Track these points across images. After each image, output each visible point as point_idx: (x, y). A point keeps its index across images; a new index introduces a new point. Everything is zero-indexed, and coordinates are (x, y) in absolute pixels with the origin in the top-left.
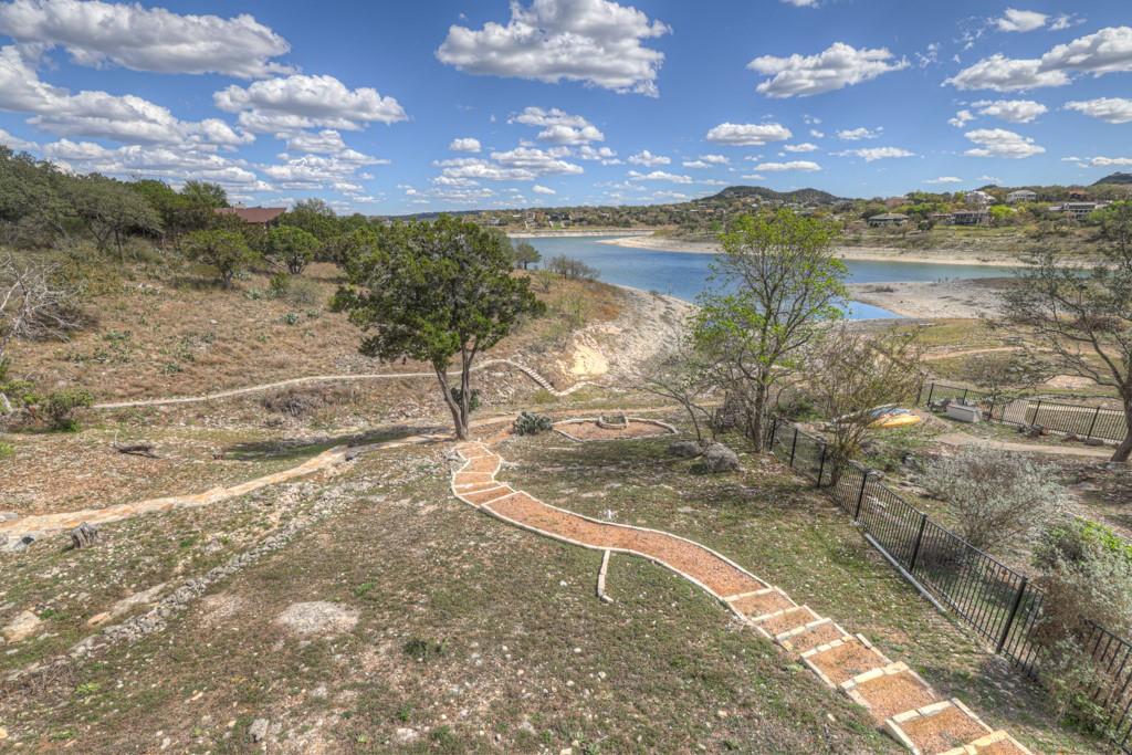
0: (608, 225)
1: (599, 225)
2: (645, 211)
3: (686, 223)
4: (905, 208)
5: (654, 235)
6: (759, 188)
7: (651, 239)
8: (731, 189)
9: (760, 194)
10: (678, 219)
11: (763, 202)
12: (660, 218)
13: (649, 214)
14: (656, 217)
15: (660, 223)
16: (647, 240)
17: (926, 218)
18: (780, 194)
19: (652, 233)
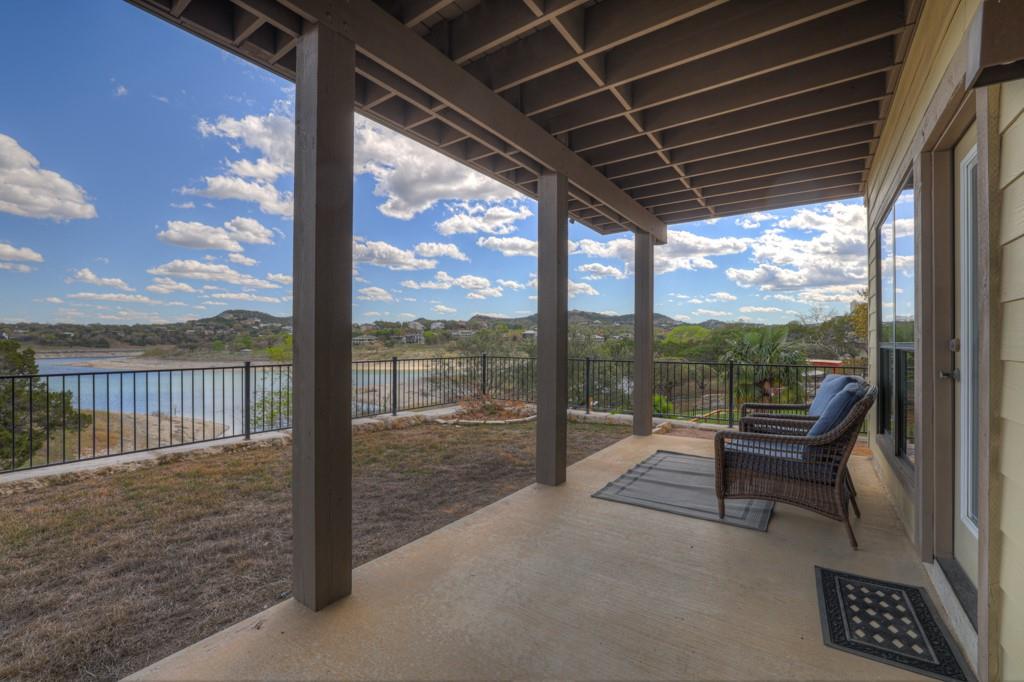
0: (71, 345)
1: (59, 345)
2: (127, 330)
3: (184, 343)
4: (375, 331)
5: (143, 356)
6: (257, 312)
7: (141, 360)
8: (230, 312)
9: (259, 318)
10: (173, 339)
11: (262, 325)
12: (149, 337)
13: (135, 333)
14: (144, 337)
15: (151, 343)
16: (135, 361)
17: (389, 339)
18: (279, 318)
19: (140, 353)
